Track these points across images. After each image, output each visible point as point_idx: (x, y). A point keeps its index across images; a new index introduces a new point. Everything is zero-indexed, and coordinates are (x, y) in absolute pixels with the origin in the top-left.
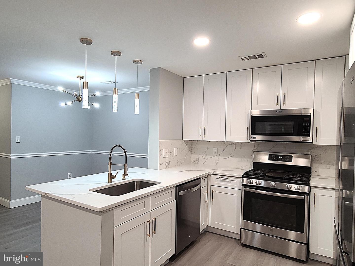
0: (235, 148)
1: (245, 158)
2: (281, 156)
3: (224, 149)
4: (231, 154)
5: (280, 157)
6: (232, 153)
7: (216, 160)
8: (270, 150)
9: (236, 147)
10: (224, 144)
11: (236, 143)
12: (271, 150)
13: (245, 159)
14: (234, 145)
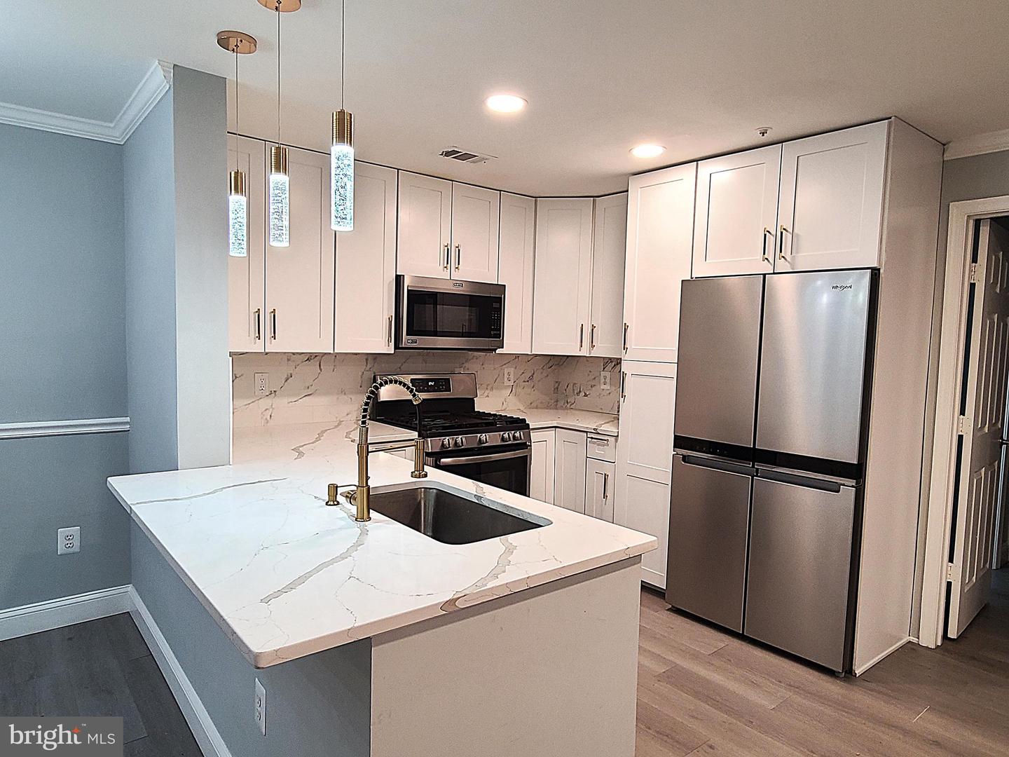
0: (321, 370)
1: (345, 394)
2: (431, 380)
3: (289, 375)
4: (308, 388)
5: (430, 383)
6: (312, 385)
7: (266, 410)
8: (399, 369)
9: (322, 367)
10: (288, 360)
11: (322, 356)
12: (401, 370)
13: (345, 397)
14: (315, 362)
